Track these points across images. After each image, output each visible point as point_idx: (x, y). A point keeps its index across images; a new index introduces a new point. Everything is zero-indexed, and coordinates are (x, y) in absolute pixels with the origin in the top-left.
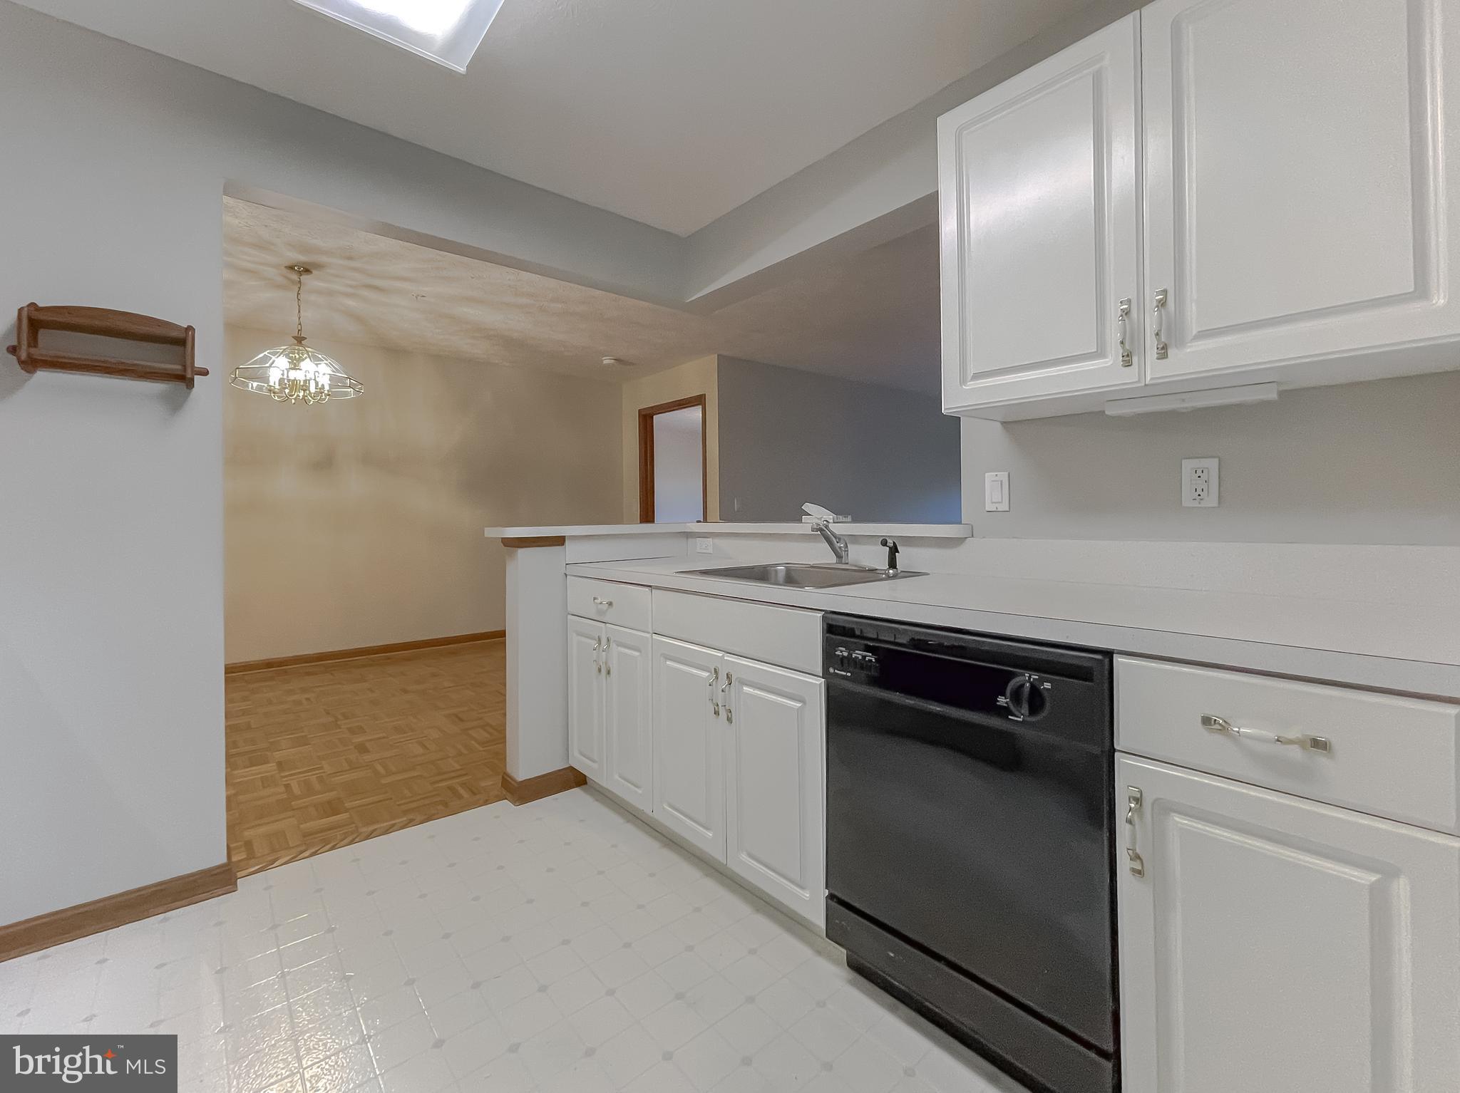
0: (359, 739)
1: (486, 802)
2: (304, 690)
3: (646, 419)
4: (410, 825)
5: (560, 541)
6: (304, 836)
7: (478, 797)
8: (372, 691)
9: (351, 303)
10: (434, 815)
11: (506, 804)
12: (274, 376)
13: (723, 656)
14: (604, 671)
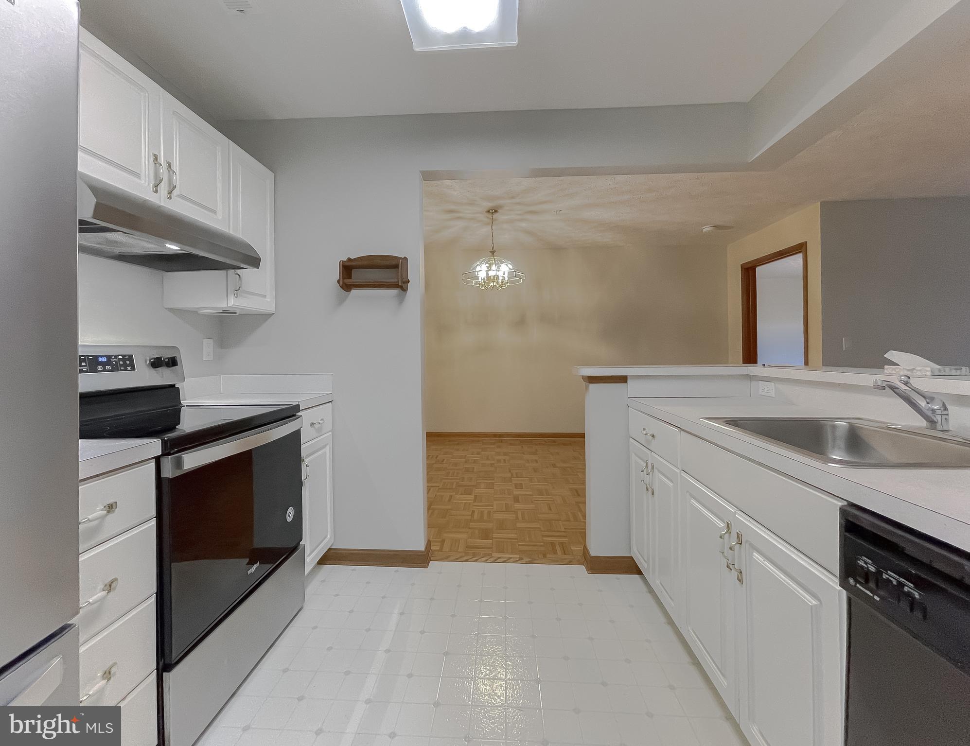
0: (517, 492)
1: (570, 563)
2: (505, 454)
3: (749, 273)
4: (519, 562)
5: (623, 379)
6: (467, 547)
7: (566, 557)
8: (536, 461)
9: (524, 225)
10: (535, 560)
11: (583, 568)
12: (482, 275)
13: (735, 512)
14: (650, 490)
